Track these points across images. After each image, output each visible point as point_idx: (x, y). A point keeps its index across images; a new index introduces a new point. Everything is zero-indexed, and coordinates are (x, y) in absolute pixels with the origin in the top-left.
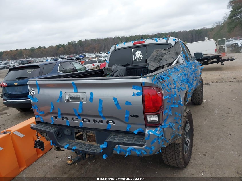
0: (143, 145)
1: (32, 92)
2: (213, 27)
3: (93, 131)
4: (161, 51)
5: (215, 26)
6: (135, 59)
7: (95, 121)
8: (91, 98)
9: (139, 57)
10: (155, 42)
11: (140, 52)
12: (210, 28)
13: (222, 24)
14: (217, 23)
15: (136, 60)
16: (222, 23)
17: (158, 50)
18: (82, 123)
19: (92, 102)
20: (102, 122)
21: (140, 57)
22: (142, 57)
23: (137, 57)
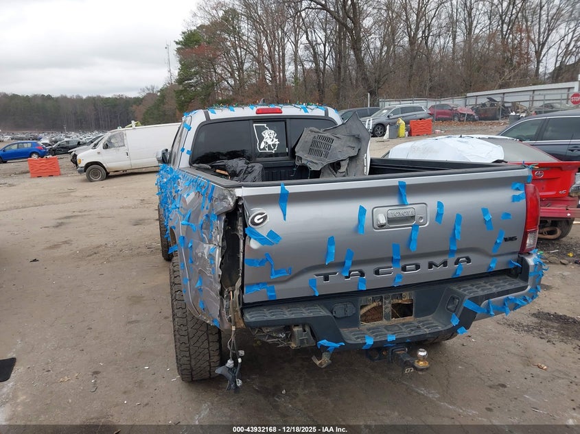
0: (524, 288)
1: (260, 216)
2: (141, 97)
3: (408, 293)
4: (318, 132)
5: (144, 94)
6: (262, 147)
7: (431, 265)
8: (439, 215)
9: (270, 142)
10: (301, 113)
11: (273, 132)
12: (135, 98)
13: (158, 91)
14: (148, 89)
15: (264, 149)
16: (159, 89)
17: (312, 131)
18: (400, 277)
19: (440, 223)
20: (445, 264)
21: (273, 143)
22: (277, 143)
23: (267, 143)
